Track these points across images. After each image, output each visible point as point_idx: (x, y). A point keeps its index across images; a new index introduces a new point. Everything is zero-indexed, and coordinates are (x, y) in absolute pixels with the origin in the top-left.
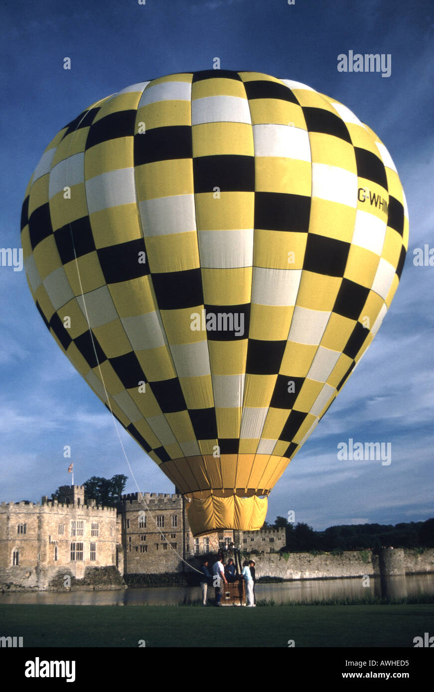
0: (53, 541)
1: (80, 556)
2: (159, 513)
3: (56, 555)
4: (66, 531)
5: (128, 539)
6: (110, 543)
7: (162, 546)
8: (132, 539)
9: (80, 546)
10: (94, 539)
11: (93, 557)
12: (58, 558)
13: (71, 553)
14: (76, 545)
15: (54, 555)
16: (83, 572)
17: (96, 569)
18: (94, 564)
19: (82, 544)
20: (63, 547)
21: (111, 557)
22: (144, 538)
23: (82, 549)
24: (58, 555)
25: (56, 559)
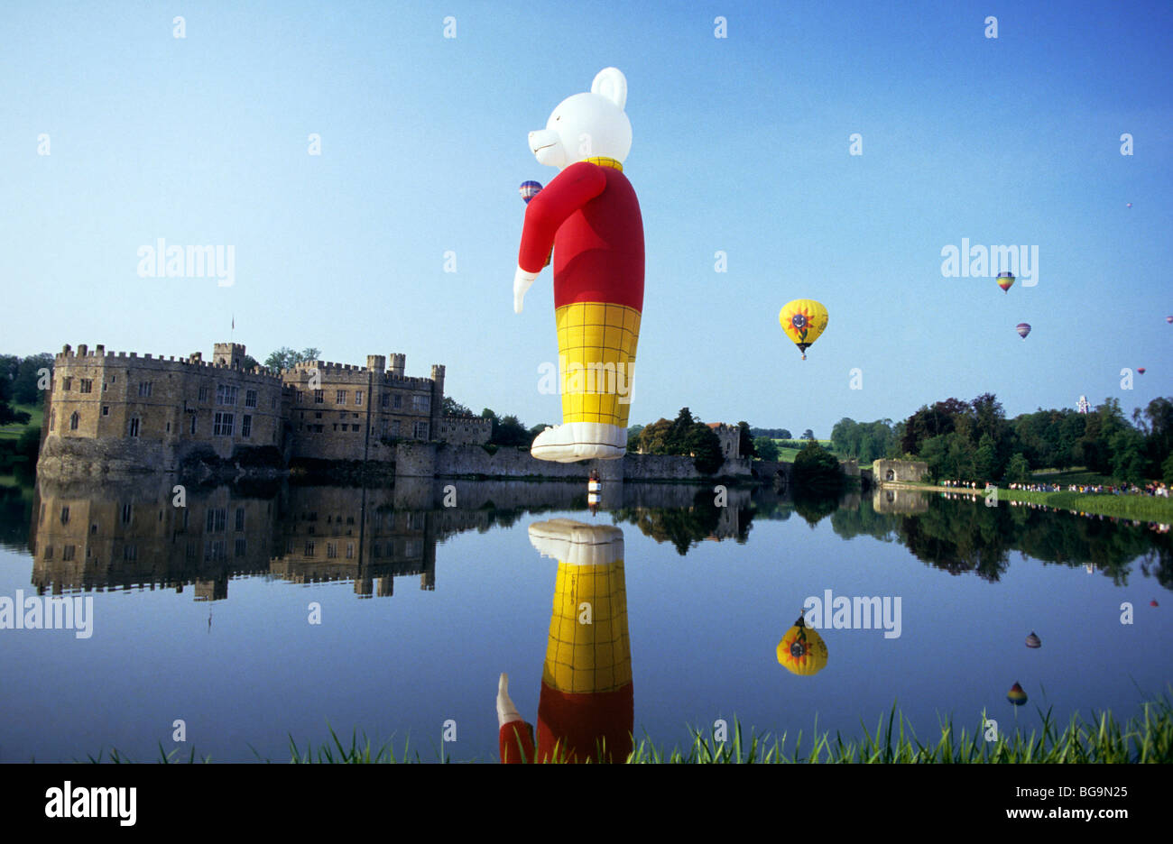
0: (191, 408)
1: (228, 431)
2: (341, 387)
3: (193, 426)
4: (210, 397)
5: (300, 415)
6: (271, 418)
7: (341, 427)
8: (304, 415)
9: (229, 418)
10: (249, 410)
11: (246, 432)
12: (196, 431)
13: (216, 426)
14: (222, 416)
15: (191, 426)
16: (231, 450)
17: (249, 449)
18: (247, 442)
19: (232, 415)
20: (204, 418)
21: (271, 435)
22: (319, 416)
23: (231, 422)
24: (196, 428)
25: (193, 432)
